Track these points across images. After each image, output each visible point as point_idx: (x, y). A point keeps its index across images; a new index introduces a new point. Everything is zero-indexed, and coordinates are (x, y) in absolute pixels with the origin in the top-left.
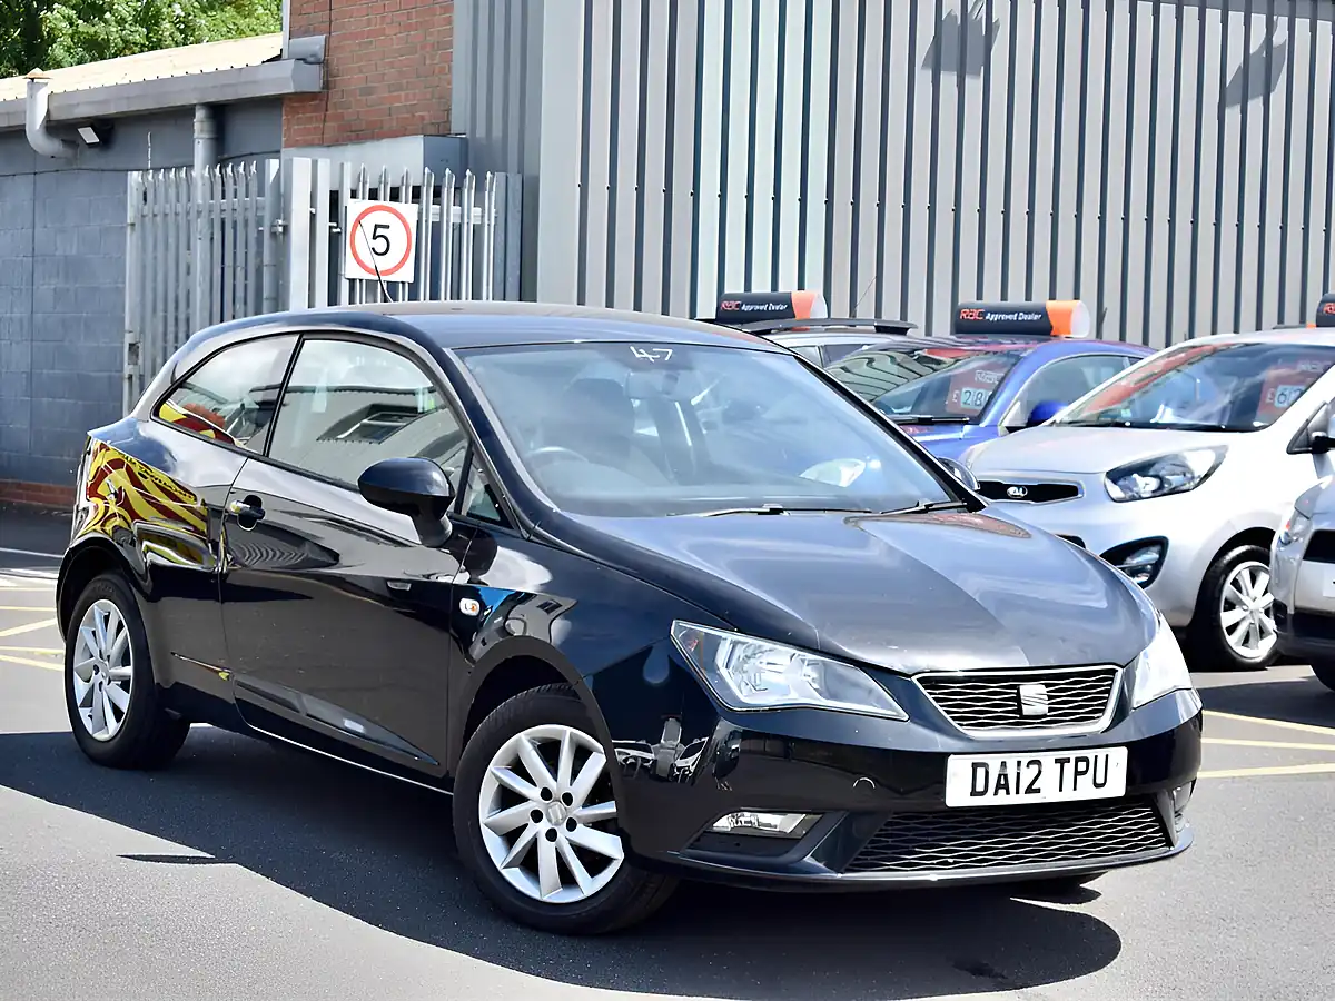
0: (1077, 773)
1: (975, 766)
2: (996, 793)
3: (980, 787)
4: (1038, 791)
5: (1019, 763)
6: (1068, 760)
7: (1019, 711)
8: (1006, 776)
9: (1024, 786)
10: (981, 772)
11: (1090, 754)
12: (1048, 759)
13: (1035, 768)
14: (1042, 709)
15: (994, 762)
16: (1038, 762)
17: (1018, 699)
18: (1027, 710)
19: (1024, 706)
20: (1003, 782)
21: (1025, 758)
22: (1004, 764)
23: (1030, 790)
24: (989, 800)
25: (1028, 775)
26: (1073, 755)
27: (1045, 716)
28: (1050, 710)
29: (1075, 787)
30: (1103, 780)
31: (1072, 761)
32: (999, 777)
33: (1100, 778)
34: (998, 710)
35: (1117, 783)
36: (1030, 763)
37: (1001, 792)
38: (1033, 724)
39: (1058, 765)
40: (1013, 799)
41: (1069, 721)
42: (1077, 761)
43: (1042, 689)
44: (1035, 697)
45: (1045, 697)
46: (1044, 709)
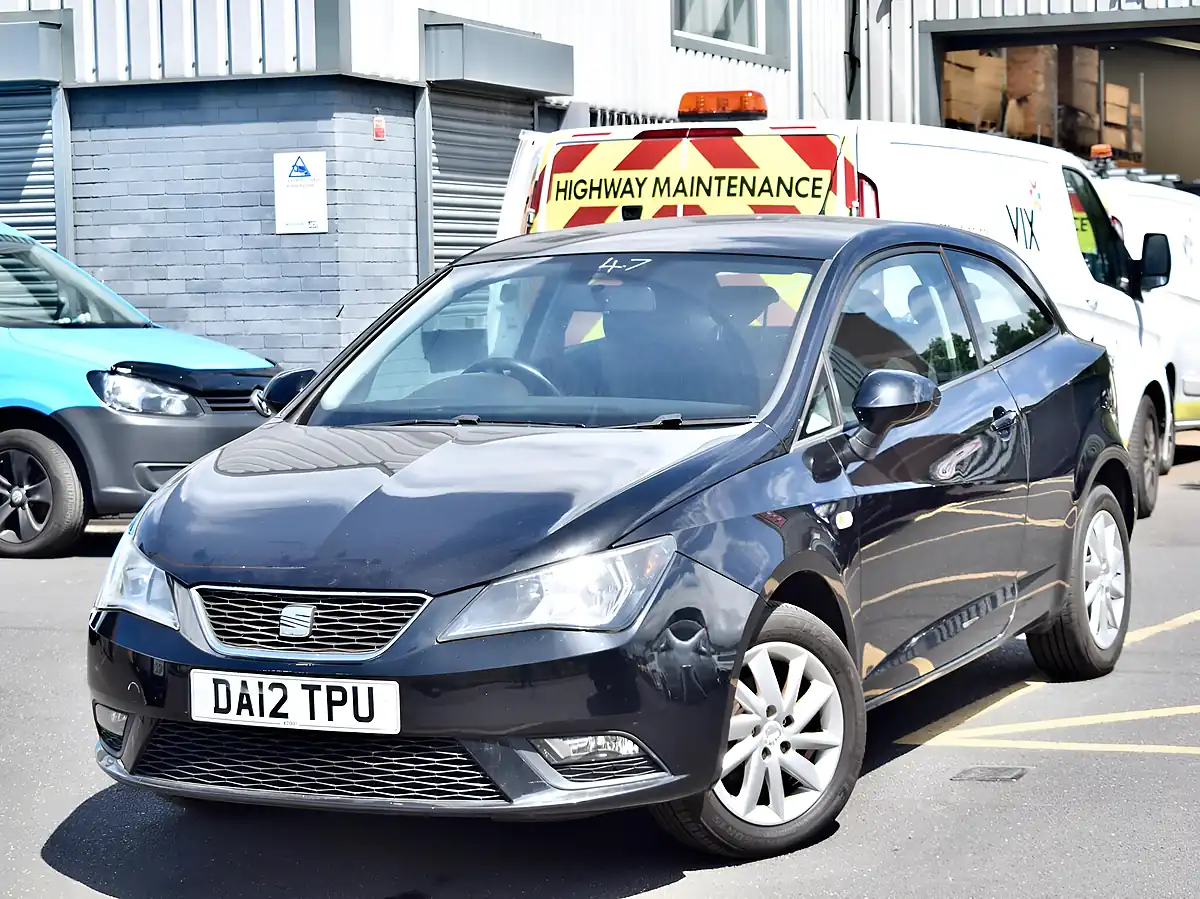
0: (331, 703)
1: (216, 682)
2: (239, 713)
3: (223, 705)
4: (285, 716)
5: (260, 685)
6: (318, 688)
7: (278, 631)
8: (248, 696)
9: (268, 710)
10: (222, 688)
11: (348, 684)
12: (294, 684)
13: (278, 693)
15: (235, 679)
16: (282, 686)
19: (282, 627)
20: (245, 702)
21: (268, 680)
22: (244, 684)
23: (275, 714)
24: (231, 718)
25: (272, 698)
26: (324, 682)
27: (306, 639)
28: (313, 633)
29: (330, 718)
30: (367, 715)
31: (324, 689)
32: (241, 696)
33: (364, 712)
34: (259, 628)
35: (387, 720)
36: (273, 686)
37: (245, 712)
38: (292, 645)
39: (307, 692)
40: (256, 721)
41: (336, 646)
42: (330, 689)
43: (307, 610)
44: (298, 619)
45: (308, 619)
46: (305, 632)
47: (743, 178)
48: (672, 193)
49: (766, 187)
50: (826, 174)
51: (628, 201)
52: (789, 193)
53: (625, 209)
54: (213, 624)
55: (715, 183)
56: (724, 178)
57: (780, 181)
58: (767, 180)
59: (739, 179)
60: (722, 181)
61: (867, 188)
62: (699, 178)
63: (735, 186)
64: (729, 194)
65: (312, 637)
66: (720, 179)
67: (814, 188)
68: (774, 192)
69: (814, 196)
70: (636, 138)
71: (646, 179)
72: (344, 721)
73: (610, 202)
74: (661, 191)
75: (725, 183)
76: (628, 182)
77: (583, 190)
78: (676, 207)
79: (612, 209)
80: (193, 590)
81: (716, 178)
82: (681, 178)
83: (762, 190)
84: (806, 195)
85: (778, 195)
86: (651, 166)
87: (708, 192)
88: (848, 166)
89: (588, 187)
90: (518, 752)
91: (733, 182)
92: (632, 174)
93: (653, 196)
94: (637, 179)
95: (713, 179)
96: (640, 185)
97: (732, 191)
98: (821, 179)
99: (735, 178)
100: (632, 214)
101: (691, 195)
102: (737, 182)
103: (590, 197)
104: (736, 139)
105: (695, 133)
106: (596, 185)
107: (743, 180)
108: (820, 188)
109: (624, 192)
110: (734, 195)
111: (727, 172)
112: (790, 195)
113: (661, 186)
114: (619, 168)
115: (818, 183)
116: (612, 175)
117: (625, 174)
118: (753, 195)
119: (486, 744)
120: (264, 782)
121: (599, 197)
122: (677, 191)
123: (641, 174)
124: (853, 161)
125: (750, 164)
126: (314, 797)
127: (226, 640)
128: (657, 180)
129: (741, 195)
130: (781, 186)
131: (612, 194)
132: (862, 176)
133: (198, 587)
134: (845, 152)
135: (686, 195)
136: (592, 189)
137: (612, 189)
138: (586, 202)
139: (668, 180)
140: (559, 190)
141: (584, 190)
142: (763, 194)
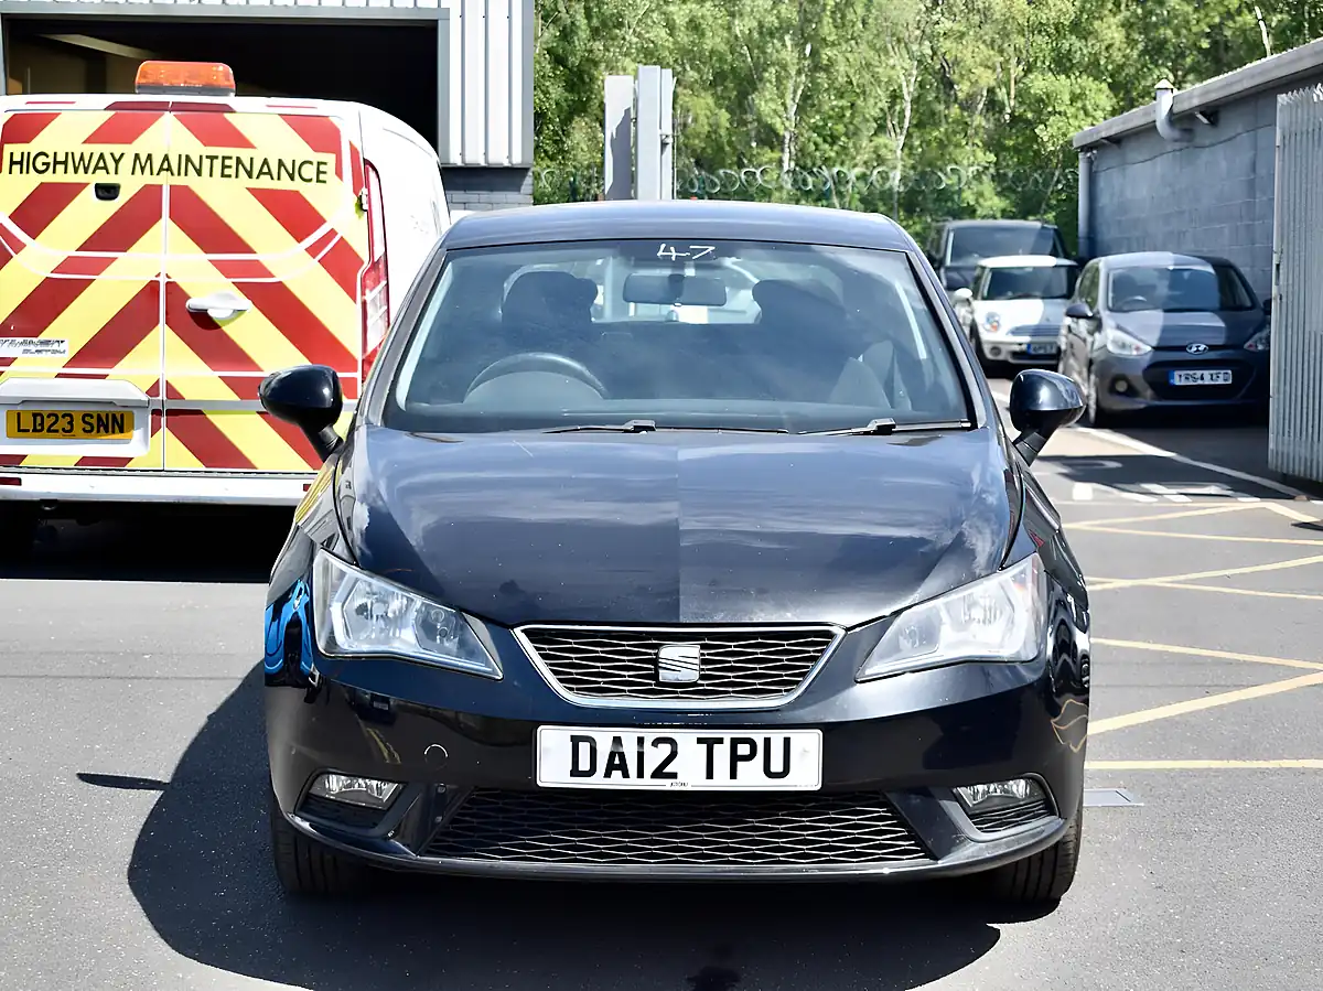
0: (735, 758)
1: (575, 740)
2: (608, 774)
3: (584, 765)
4: (674, 776)
5: (641, 741)
6: (720, 741)
7: (655, 677)
8: (622, 756)
9: (649, 769)
10: (584, 748)
11: (758, 736)
12: (687, 739)
13: (665, 749)
14: (692, 675)
15: (604, 738)
16: (672, 742)
17: (655, 662)
18: (664, 676)
19: (661, 671)
20: (617, 761)
21: (650, 735)
22: (617, 741)
23: (658, 773)
24: (598, 781)
25: (655, 757)
26: (727, 735)
27: (695, 684)
28: (702, 677)
29: (733, 775)
30: (781, 770)
31: (727, 743)
32: (612, 755)
33: (777, 766)
34: (626, 673)
35: (806, 775)
36: (656, 742)
37: (617, 774)
38: (676, 693)
39: (704, 747)
40: (633, 783)
41: (734, 692)
42: (735, 742)
43: (692, 650)
44: (681, 660)
45: (697, 661)
46: (694, 676)
47: (238, 158)
48: (156, 170)
49: (265, 170)
50: (330, 158)
51: (102, 178)
52: (292, 177)
53: (98, 187)
54: (552, 671)
55: (206, 163)
56: (217, 157)
57: (281, 163)
58: (265, 162)
59: (234, 160)
60: (215, 161)
61: (372, 174)
62: (187, 156)
63: (230, 167)
64: (223, 175)
65: (700, 682)
66: (212, 158)
67: (319, 172)
68: (275, 175)
69: (318, 181)
70: (107, 109)
71: (123, 154)
72: (751, 778)
73: (81, 177)
74: (143, 169)
75: (218, 164)
76: (102, 156)
77: (44, 164)
78: (161, 186)
79: (83, 186)
80: (518, 632)
81: (207, 157)
82: (166, 156)
83: (261, 173)
84: (310, 180)
85: (279, 179)
86: (128, 139)
87: (199, 172)
88: (354, 152)
89: (51, 160)
90: (941, 802)
91: (227, 162)
92: (106, 149)
93: (133, 173)
94: (112, 154)
95: (204, 158)
96: (117, 162)
97: (227, 171)
98: (325, 163)
99: (230, 158)
100: (108, 192)
101: (179, 174)
102: (233, 163)
103: (54, 172)
104: (227, 116)
105: (177, 107)
106: (61, 158)
107: (239, 161)
108: (324, 173)
109: (97, 168)
110: (230, 176)
111: (220, 151)
112: (292, 179)
113: (142, 163)
114: (88, 141)
115: (322, 168)
116: (78, 149)
117: (97, 149)
118: (250, 176)
119: (913, 796)
120: (630, 856)
121: (66, 172)
122: (161, 169)
123: (117, 149)
124: (358, 146)
125: (245, 143)
126: (703, 869)
127: (577, 689)
128: (137, 156)
129: (237, 177)
130: (282, 168)
131: (81, 169)
132: (366, 162)
133: (523, 628)
134: (348, 136)
135: (172, 174)
136: (56, 163)
137: (82, 164)
138: (49, 177)
139: (149, 157)
140: (12, 163)
141: (48, 164)
142: (262, 176)
